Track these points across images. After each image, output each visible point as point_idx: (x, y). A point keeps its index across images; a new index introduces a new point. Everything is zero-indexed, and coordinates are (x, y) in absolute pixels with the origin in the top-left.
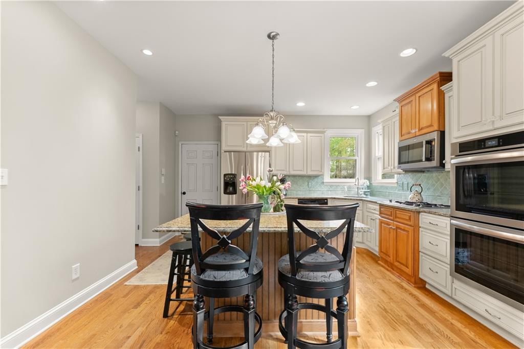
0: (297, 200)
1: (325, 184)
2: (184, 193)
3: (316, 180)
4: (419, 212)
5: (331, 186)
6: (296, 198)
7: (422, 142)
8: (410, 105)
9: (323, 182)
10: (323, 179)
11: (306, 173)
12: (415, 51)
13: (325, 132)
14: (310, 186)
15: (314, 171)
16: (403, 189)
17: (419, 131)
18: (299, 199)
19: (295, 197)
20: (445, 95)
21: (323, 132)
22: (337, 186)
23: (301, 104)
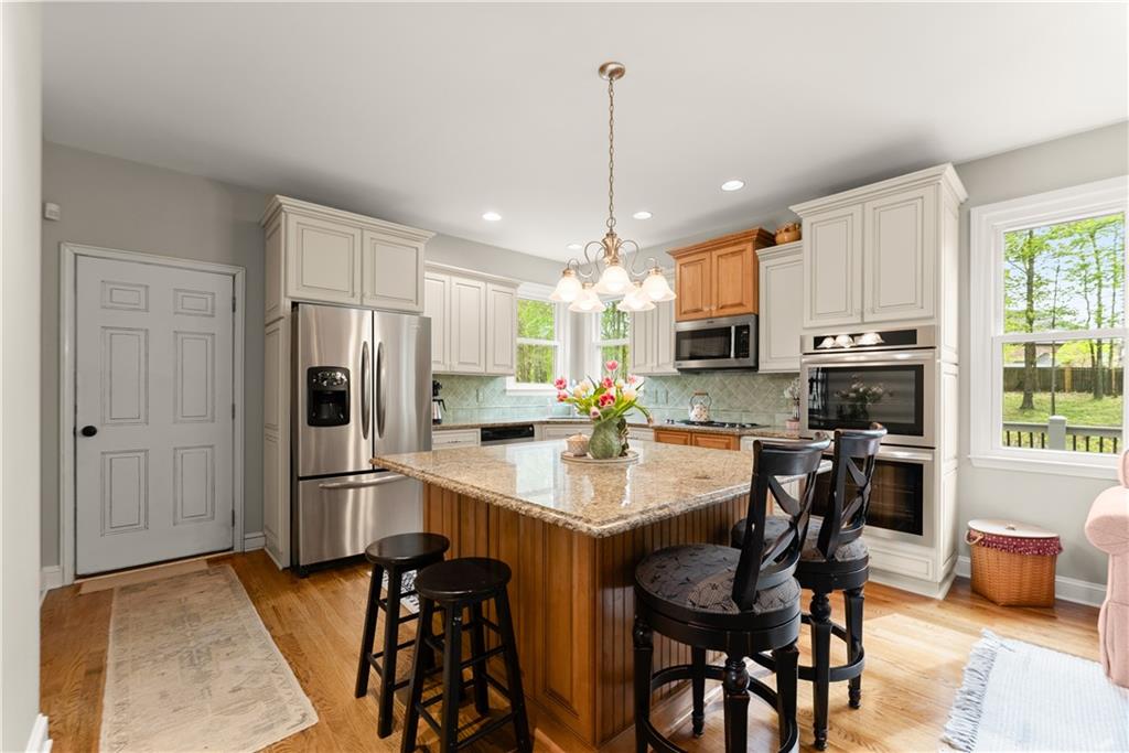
0: (479, 430)
1: (508, 393)
2: (89, 432)
3: (492, 385)
4: (740, 437)
5: (519, 398)
6: (477, 427)
7: (730, 328)
8: (699, 266)
9: (505, 391)
10: (505, 384)
11: (483, 371)
12: (742, 184)
13: (518, 285)
14: (481, 398)
15: (498, 365)
16: (657, 401)
17: (717, 309)
18: (483, 429)
19: (477, 423)
20: (761, 264)
21: (515, 286)
22: (529, 398)
23: (492, 217)
